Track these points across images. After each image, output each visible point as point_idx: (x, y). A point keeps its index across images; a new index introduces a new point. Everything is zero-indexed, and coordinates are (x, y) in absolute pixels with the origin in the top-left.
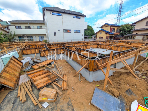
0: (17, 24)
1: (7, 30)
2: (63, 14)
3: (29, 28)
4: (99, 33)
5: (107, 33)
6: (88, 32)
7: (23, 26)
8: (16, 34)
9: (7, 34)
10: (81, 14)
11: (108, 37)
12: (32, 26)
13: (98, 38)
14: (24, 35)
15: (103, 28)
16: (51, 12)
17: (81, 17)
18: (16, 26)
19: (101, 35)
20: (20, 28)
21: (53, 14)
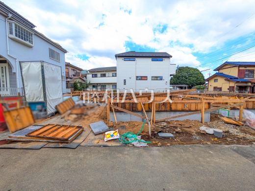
0: (94, 72)
1: (84, 79)
2: (136, 59)
3: (104, 75)
4: (213, 80)
5: (229, 79)
6: (189, 79)
7: (99, 74)
8: (91, 82)
9: (83, 82)
10: (167, 55)
11: (233, 87)
12: (107, 74)
13: (211, 89)
14: (98, 84)
15: (221, 71)
16: (123, 58)
17: (163, 59)
18: (92, 75)
19: (218, 85)
20: (96, 76)
21: (125, 60)
